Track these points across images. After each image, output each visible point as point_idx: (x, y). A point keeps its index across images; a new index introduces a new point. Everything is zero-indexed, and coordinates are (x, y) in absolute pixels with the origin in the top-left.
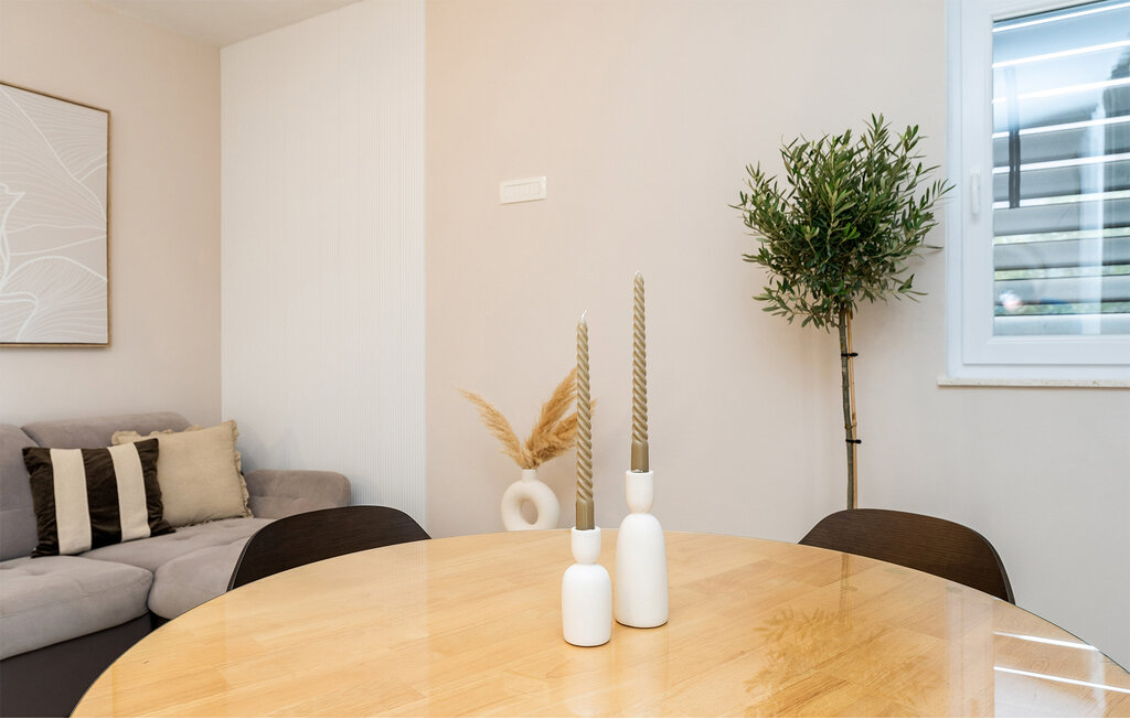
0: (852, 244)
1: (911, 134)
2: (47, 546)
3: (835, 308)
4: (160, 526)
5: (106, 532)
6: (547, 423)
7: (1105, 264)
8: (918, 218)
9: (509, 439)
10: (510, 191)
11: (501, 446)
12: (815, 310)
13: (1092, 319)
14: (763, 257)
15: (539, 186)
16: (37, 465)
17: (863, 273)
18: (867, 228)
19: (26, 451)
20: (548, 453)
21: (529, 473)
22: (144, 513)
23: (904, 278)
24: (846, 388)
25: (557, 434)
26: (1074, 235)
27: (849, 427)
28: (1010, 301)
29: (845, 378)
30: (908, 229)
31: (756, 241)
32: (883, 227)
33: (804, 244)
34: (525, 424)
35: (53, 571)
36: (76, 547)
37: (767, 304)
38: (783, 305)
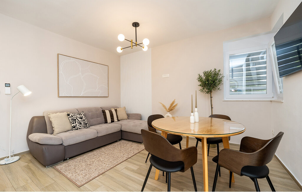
0: (212, 84)
1: (219, 71)
2: (106, 122)
3: (210, 91)
4: (118, 120)
5: (113, 121)
6: (171, 106)
7: (246, 81)
8: (220, 81)
9: (166, 108)
10: (164, 76)
11: (165, 109)
12: (207, 92)
13: (245, 92)
14: (200, 85)
15: (168, 75)
16: (104, 112)
17: (213, 87)
18: (214, 82)
19: (102, 110)
20: (171, 110)
21: (168, 113)
22: (117, 119)
23: (218, 88)
24: (211, 101)
25: (172, 108)
26: (242, 77)
27: (212, 106)
28: (233, 90)
29: (211, 100)
30: (219, 82)
31: (200, 83)
32: (216, 82)
33: (206, 84)
34: (168, 106)
35: (105, 126)
36: (109, 122)
37: (201, 91)
38: (203, 91)
